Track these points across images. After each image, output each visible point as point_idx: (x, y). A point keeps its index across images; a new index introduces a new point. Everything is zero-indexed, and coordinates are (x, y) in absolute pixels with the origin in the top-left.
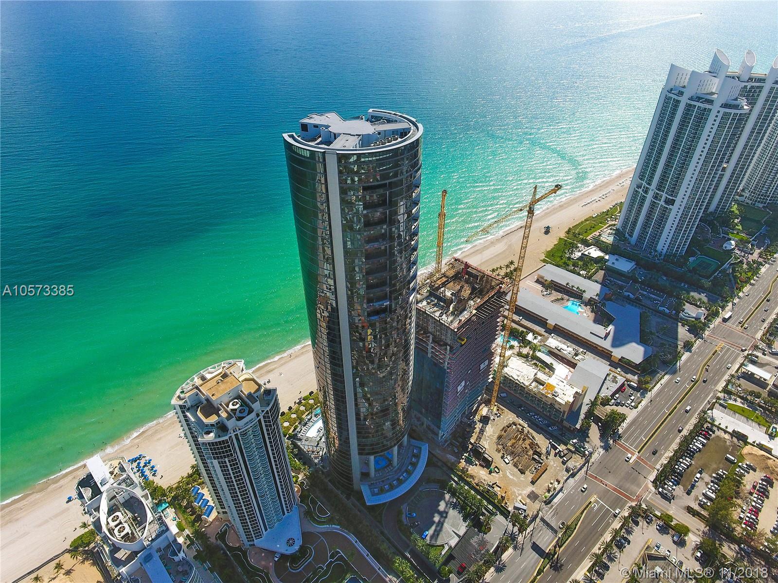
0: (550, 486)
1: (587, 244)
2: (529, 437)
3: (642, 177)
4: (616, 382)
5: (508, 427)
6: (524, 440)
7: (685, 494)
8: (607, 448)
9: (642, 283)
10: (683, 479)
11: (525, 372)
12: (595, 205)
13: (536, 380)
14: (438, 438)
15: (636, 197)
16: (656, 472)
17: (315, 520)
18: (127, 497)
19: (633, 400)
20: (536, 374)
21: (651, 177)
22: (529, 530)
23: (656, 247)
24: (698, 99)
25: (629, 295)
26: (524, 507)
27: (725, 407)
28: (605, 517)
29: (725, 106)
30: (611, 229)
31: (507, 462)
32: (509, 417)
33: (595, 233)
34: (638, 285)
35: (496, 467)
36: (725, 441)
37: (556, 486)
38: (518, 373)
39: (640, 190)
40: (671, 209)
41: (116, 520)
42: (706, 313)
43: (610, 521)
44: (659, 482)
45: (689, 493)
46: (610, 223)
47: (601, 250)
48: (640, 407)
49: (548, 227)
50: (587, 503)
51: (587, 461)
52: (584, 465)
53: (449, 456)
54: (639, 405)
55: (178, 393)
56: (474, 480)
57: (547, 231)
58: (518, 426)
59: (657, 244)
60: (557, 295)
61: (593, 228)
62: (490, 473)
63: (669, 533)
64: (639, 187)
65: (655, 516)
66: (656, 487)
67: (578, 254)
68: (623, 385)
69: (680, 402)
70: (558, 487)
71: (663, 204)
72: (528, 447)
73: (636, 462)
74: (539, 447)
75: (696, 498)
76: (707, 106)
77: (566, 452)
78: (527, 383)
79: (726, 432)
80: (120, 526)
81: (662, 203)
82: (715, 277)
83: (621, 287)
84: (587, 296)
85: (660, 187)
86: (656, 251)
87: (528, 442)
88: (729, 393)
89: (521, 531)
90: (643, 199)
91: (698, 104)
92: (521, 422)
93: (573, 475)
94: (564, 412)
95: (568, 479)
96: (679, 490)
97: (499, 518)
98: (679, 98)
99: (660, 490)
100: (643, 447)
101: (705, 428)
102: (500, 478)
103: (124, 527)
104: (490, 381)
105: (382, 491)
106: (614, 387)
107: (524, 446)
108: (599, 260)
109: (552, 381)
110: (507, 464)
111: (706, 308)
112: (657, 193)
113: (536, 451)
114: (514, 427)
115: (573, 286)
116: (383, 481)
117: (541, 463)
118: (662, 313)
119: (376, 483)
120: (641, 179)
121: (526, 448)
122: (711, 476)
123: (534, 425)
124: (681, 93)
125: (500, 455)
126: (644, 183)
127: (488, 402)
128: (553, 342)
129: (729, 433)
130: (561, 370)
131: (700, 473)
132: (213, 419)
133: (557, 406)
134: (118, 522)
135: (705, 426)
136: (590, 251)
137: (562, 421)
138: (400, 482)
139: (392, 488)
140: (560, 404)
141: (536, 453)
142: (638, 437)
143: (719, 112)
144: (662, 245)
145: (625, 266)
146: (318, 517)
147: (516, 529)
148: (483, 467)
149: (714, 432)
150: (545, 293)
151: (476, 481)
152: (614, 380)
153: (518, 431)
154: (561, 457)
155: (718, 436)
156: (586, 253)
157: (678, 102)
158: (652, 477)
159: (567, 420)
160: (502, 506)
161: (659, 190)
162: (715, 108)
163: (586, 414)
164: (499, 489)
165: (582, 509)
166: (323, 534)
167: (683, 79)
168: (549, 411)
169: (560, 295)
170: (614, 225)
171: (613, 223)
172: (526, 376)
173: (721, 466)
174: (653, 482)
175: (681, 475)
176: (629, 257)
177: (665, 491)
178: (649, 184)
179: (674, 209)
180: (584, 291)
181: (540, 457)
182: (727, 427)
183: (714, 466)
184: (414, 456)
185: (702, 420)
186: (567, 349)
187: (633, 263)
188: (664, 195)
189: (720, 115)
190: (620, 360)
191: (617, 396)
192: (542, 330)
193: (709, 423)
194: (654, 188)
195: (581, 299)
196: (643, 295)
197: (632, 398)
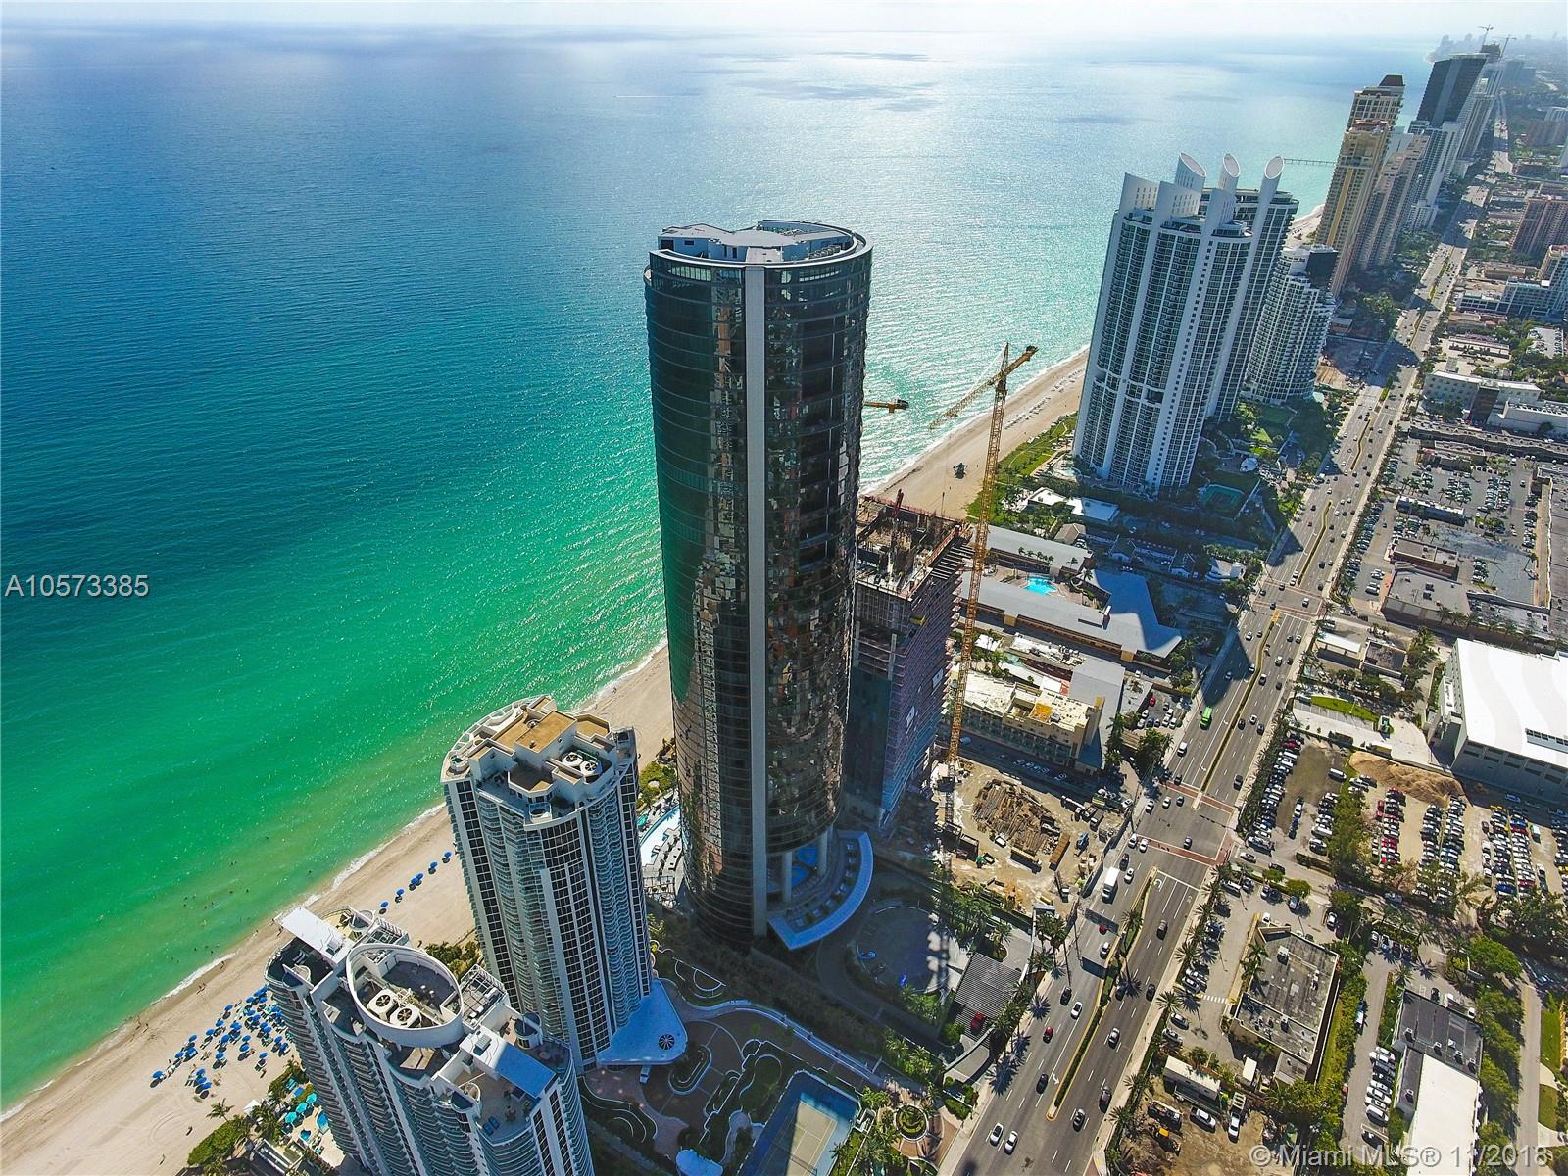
0: (1083, 866)
1: (1032, 486)
2: (1026, 799)
3: (1103, 361)
4: (1140, 691)
5: (988, 789)
6: (1019, 804)
7: (1287, 838)
8: (1154, 794)
9: (1136, 536)
10: (1279, 818)
11: (994, 694)
12: (1025, 425)
13: (1016, 703)
14: (877, 827)
15: (1098, 399)
16: (1236, 812)
17: (695, 1000)
18: (392, 965)
19: (1172, 715)
20: (1014, 694)
21: (1119, 360)
22: (1068, 941)
23: (1143, 477)
24: (1177, 226)
25: (1120, 558)
26: (1051, 907)
27: (1308, 703)
28: (1179, 899)
29: (1219, 233)
30: (1065, 458)
31: (1003, 843)
32: (985, 774)
33: (1040, 468)
34: (1130, 541)
35: (987, 855)
36: (1321, 751)
37: (1091, 864)
38: (984, 697)
39: (1104, 385)
40: (1158, 410)
41: (387, 1003)
42: (1244, 568)
43: (1189, 901)
44: (1245, 827)
45: (1292, 836)
46: (1059, 450)
47: (1057, 492)
48: (1185, 723)
49: (961, 466)
50: (1146, 881)
51: (1129, 819)
52: (1126, 825)
53: (901, 853)
54: (1184, 721)
55: (447, 763)
56: (955, 882)
57: (960, 472)
58: (1004, 785)
59: (1145, 472)
60: (1005, 572)
61: (1034, 460)
62: (979, 866)
63: (1282, 900)
64: (1101, 379)
65: (1255, 879)
66: (1244, 837)
67: (1022, 505)
68: (1150, 694)
69: (1242, 705)
70: (1096, 866)
71: (1145, 402)
72: (1029, 814)
73: (1202, 806)
74: (1047, 812)
75: (1305, 841)
76: (1193, 236)
77: (1092, 810)
78: (1003, 711)
79: (1320, 738)
80: (399, 1010)
81: (1143, 401)
82: (1243, 513)
83: (1107, 547)
84: (1056, 566)
85: (1136, 375)
86: (1146, 483)
87: (1026, 806)
88: (1310, 682)
89: (1055, 945)
90: (1112, 398)
91: (1177, 234)
92: (1006, 777)
93: (1113, 844)
94: (1075, 745)
95: (1106, 851)
96: (1277, 834)
97: (1017, 933)
98: (1147, 228)
99: (1251, 839)
100: (1207, 781)
101: (1288, 738)
102: (997, 870)
103: (407, 1010)
104: (944, 712)
105: (810, 921)
106: (1140, 698)
107: (1022, 814)
108: (1059, 508)
109: (1044, 699)
110: (1003, 846)
111: (1241, 562)
112: (1133, 387)
113: (1043, 817)
114: (997, 788)
115: (1030, 553)
116: (807, 905)
117: (1059, 835)
118: (1178, 578)
119: (796, 910)
120: (1102, 366)
121: (1026, 816)
122: (1317, 805)
123: (1028, 779)
124: (1148, 220)
125: (988, 833)
126: (1108, 372)
127: (942, 757)
128: (1023, 643)
129: (1325, 739)
130: (1049, 684)
131: (1301, 802)
132: (542, 788)
133: (1061, 739)
134: (390, 1004)
135: (1288, 735)
136: (1041, 495)
137: (1073, 762)
138: (839, 900)
139: (826, 912)
140: (1066, 733)
141: (1044, 820)
142: (1194, 770)
143: (1211, 243)
144: (1154, 471)
145: (1105, 513)
146: (702, 993)
147: (1047, 944)
148: (965, 859)
149: (1303, 742)
150: (986, 571)
151: (959, 882)
152: (1136, 688)
153: (1006, 792)
154: (1087, 819)
155: (1310, 747)
156: (1036, 499)
157: (1146, 232)
158: (1233, 823)
159: (1082, 759)
160: (1014, 912)
161: (1135, 379)
162: (1205, 236)
163: (1108, 745)
164: (1001, 888)
165: (1141, 891)
166: (718, 1019)
167: (1146, 197)
168: (1049, 752)
169: (1011, 572)
170: (1068, 452)
171: (1064, 448)
172: (998, 701)
173: (1327, 788)
174: (1237, 830)
175: (1273, 810)
176: (1106, 498)
177: (1258, 839)
178: (1117, 372)
179: (1164, 407)
180: (1051, 558)
181: (1052, 825)
182: (1319, 730)
183: (1317, 790)
184: (849, 854)
185: (1282, 727)
186: (1048, 651)
187: (1114, 507)
188: (1145, 387)
189: (1214, 248)
190: (1135, 657)
191: (1146, 711)
192: (999, 630)
193: (1292, 729)
194: (1127, 378)
195: (1048, 572)
196: (1141, 555)
197: (1170, 711)
